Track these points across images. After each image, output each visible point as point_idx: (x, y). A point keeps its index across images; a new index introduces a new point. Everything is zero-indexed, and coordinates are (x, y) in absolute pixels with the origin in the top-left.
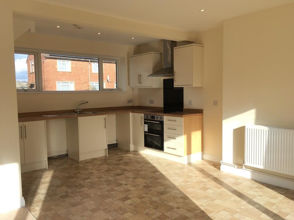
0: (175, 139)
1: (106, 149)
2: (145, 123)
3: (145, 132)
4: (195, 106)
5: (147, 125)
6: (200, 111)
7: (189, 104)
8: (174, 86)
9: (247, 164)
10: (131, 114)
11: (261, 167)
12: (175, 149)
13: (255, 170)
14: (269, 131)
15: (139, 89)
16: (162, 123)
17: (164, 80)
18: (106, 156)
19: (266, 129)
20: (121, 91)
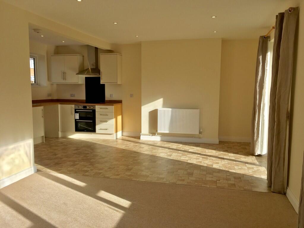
0: (106, 122)
1: (43, 137)
2: (76, 112)
3: (76, 120)
4: (115, 98)
5: (78, 114)
6: (120, 102)
7: (110, 96)
8: (101, 83)
9: (159, 131)
10: (59, 106)
11: (167, 132)
12: (107, 129)
13: (163, 135)
14: (171, 111)
15: (57, 84)
16: (94, 111)
17: (86, 78)
18: (43, 142)
19: (170, 109)
20: (39, 85)
